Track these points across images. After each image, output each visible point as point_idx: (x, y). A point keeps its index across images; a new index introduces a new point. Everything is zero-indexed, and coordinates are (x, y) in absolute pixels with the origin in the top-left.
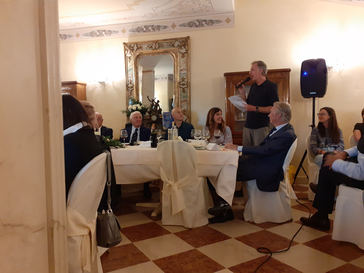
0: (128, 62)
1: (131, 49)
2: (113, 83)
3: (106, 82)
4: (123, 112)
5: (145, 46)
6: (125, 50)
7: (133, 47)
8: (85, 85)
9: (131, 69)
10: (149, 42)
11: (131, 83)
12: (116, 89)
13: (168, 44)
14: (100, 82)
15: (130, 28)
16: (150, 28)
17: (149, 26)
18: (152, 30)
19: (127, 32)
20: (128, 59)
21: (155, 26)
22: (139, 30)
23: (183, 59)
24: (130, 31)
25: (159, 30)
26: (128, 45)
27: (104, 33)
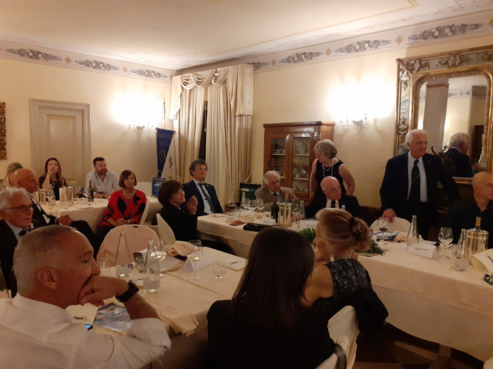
0: (403, 89)
1: (410, 68)
2: (375, 121)
3: (364, 122)
5: (434, 63)
6: (399, 70)
7: (413, 65)
8: (333, 125)
9: (407, 100)
10: (443, 54)
11: (404, 123)
12: (380, 132)
13: (481, 55)
14: (354, 122)
15: (410, 34)
16: (447, 30)
17: (444, 28)
18: (450, 34)
19: (406, 42)
20: (403, 85)
21: (457, 26)
22: (426, 35)
24: (410, 38)
25: (464, 32)
26: (405, 63)
27: (367, 45)
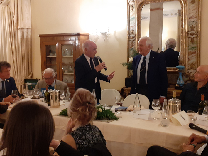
0: (131, 11)
2: (115, 32)
3: (108, 33)
8: (88, 35)
9: (134, 18)
11: (133, 33)
12: (118, 39)
14: (101, 33)
20: (131, 8)
23: (193, 5)
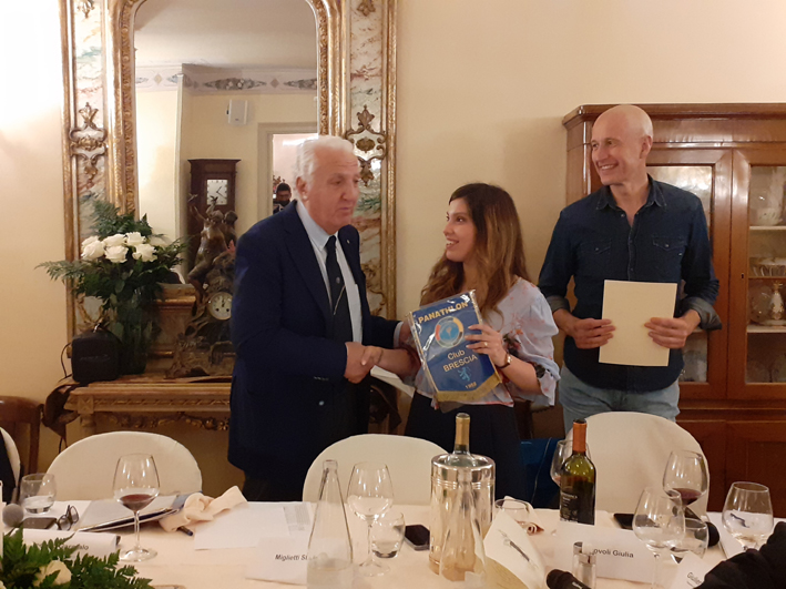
0: (79, 15)
4: (54, 271)
9: (97, 51)
23: (366, 22)
